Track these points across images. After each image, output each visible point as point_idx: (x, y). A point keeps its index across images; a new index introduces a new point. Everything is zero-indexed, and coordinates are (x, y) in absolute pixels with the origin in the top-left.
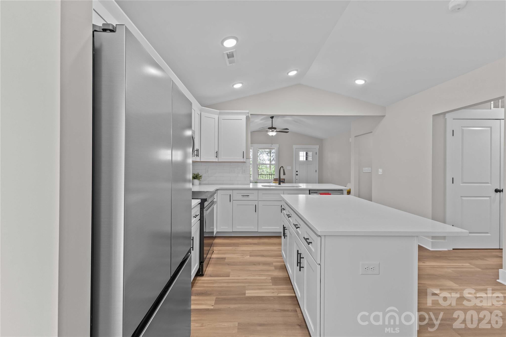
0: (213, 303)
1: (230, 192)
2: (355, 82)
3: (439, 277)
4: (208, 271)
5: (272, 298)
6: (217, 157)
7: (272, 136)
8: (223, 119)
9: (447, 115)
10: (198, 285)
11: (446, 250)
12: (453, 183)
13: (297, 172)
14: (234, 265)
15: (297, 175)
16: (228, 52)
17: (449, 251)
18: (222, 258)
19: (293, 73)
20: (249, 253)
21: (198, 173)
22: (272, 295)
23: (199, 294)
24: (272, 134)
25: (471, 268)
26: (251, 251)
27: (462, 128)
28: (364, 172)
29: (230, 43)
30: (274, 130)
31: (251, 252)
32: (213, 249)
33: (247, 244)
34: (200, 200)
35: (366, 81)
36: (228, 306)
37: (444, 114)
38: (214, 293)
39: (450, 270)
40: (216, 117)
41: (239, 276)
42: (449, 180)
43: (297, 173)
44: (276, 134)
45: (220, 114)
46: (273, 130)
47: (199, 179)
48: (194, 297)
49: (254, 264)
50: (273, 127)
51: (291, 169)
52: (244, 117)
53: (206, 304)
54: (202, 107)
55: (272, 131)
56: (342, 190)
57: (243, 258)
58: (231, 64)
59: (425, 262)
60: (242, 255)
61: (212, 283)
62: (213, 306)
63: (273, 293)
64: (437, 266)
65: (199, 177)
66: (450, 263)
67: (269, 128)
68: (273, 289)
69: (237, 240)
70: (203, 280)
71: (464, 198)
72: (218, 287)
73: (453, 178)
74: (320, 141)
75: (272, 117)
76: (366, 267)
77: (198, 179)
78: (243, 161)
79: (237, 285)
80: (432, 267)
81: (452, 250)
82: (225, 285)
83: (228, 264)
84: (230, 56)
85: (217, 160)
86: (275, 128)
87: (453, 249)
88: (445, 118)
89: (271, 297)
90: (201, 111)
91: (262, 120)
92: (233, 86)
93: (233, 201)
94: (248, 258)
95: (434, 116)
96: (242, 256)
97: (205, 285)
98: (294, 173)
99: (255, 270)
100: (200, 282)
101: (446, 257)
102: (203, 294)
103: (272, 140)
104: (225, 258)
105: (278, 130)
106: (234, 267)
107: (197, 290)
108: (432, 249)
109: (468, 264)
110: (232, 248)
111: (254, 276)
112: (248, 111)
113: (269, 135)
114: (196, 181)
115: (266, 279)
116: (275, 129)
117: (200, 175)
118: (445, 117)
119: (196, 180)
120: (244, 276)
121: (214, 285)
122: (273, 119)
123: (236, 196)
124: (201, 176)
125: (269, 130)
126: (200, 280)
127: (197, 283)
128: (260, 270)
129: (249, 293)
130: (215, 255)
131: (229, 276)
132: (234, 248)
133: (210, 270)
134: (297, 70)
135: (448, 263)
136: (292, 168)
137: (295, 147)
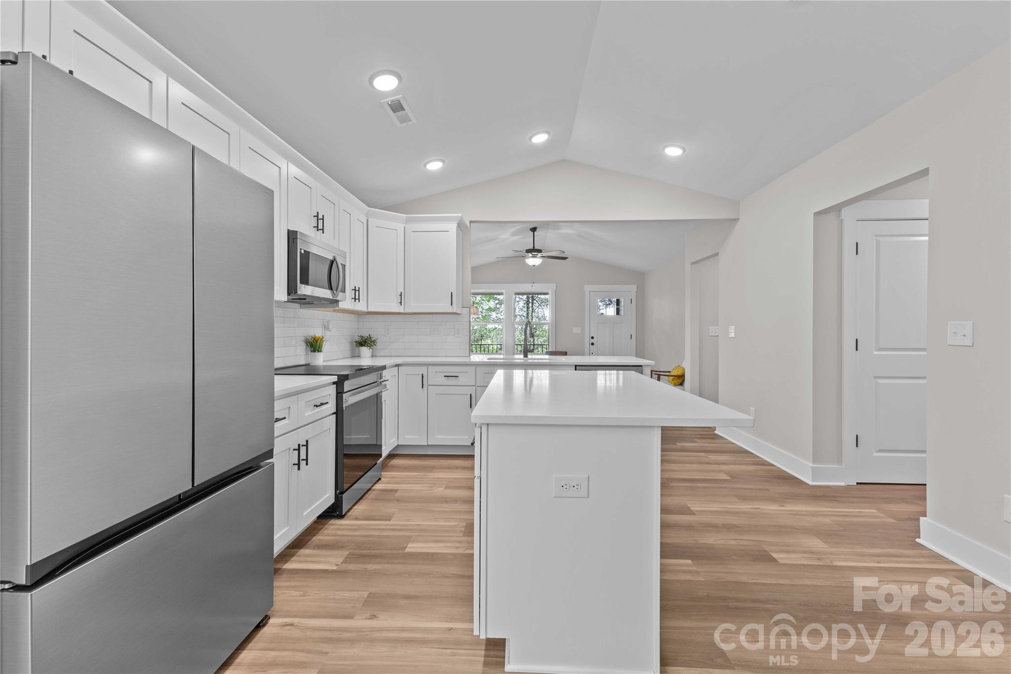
0: (340, 560)
1: (423, 370)
2: (664, 151)
3: (797, 530)
4: (357, 510)
5: (450, 557)
6: (401, 303)
7: (534, 266)
8: (413, 232)
9: (845, 212)
10: (326, 532)
11: (843, 484)
12: (857, 350)
13: (592, 338)
14: (409, 502)
15: (593, 344)
16: (389, 100)
17: (849, 487)
18: (391, 491)
19: (540, 139)
20: (446, 482)
21: (369, 335)
22: (454, 551)
23: (322, 547)
24: (534, 261)
25: (877, 517)
26: (452, 480)
27: (877, 238)
28: (711, 334)
29: (386, 83)
30: (537, 255)
31: (450, 481)
32: (381, 475)
33: (449, 468)
34: (337, 376)
35: (684, 150)
36: (365, 566)
37: (837, 208)
38: (348, 546)
39: (827, 520)
40: (400, 227)
41: (408, 520)
42: (848, 345)
43: (592, 341)
44: (542, 262)
45: (408, 221)
46: (536, 253)
47: (370, 346)
48: (311, 551)
49: (447, 502)
50: (535, 248)
51: (580, 332)
52: (453, 227)
53: (325, 563)
54: (369, 208)
55: (534, 256)
56: (641, 366)
57: (431, 492)
58: (405, 124)
59: (784, 505)
60: (431, 485)
61: (355, 530)
62: (337, 565)
63: (458, 548)
64: (806, 511)
65: (371, 342)
66: (837, 507)
67: (528, 251)
68: (460, 542)
69: (434, 461)
70: (338, 525)
71: (881, 381)
72: (362, 536)
73: (857, 340)
74: (639, 277)
75: (534, 230)
76: (563, 483)
77: (367, 346)
78: (451, 311)
79: (398, 533)
80: (794, 513)
81: (855, 484)
82: (376, 533)
83: (398, 500)
84: (397, 107)
85: (403, 310)
86: (539, 251)
87: (857, 483)
88: (840, 218)
89: (450, 554)
90: (368, 215)
91: (514, 234)
92: (425, 166)
93: (429, 387)
94: (440, 491)
95: (817, 214)
96: (431, 487)
97: (340, 533)
98: (587, 341)
99: (444, 512)
100: (332, 527)
101: (835, 497)
102: (328, 546)
103: (534, 274)
104: (396, 491)
105: (544, 254)
106: (407, 504)
107: (320, 540)
108: (812, 482)
109: (875, 511)
110: (418, 475)
111: (435, 521)
112: (460, 215)
113: (528, 263)
114: (365, 351)
115: (456, 526)
116: (539, 253)
117: (373, 339)
118: (839, 216)
119: (365, 347)
120: (419, 521)
121: (356, 534)
122: (535, 233)
123: (436, 377)
124: (374, 342)
125: (527, 254)
126: (334, 525)
127: (326, 529)
128: (452, 511)
129: (413, 547)
130: (380, 485)
131: (389, 520)
132: (422, 474)
133: (359, 509)
134: (548, 133)
135: (832, 508)
136: (583, 330)
137: (588, 288)
